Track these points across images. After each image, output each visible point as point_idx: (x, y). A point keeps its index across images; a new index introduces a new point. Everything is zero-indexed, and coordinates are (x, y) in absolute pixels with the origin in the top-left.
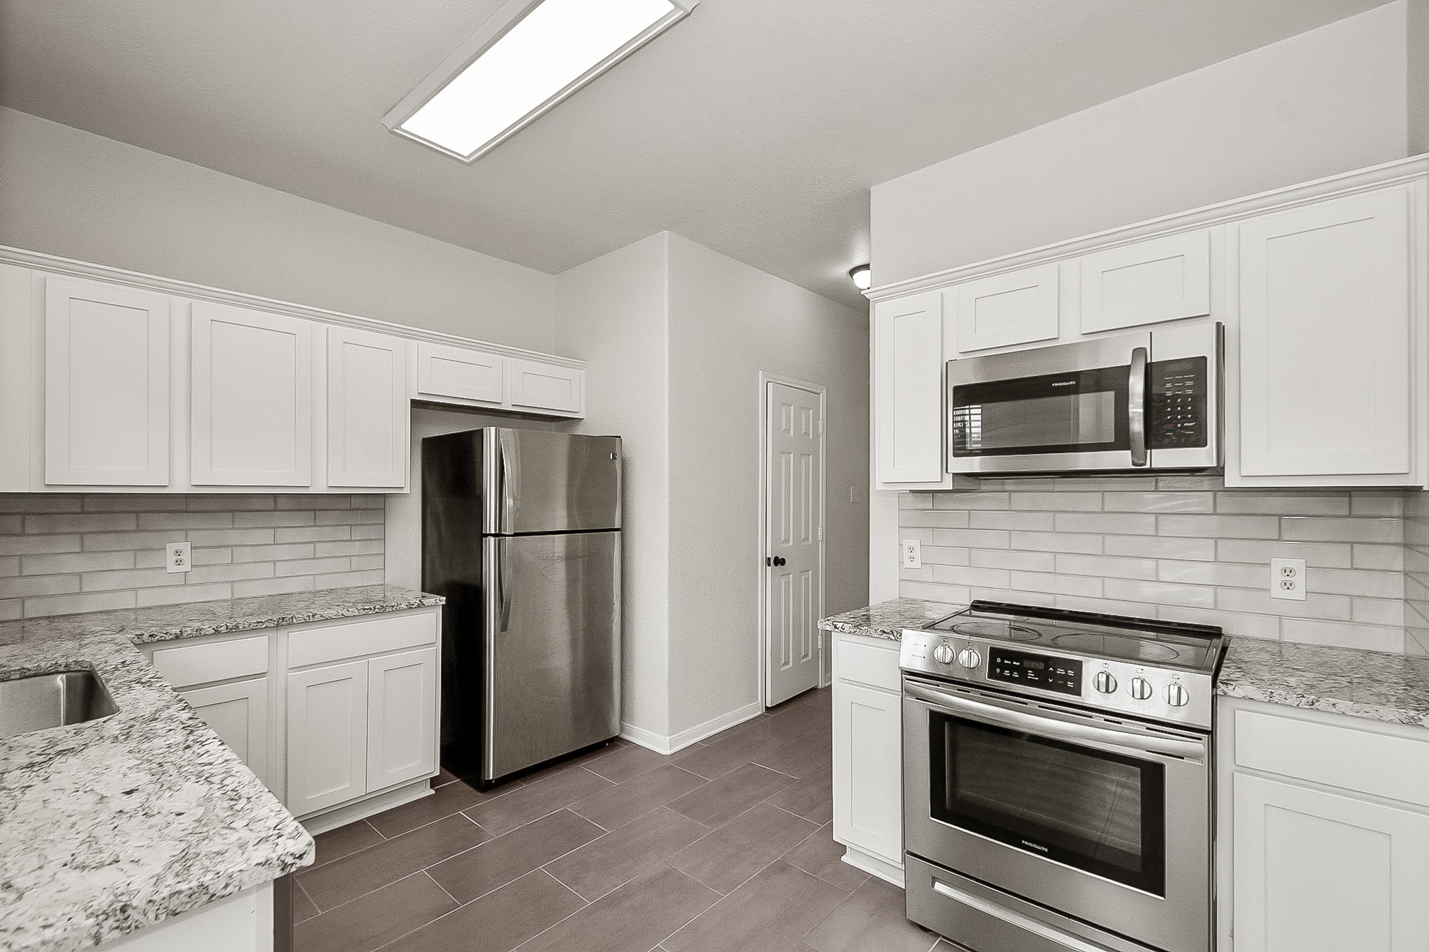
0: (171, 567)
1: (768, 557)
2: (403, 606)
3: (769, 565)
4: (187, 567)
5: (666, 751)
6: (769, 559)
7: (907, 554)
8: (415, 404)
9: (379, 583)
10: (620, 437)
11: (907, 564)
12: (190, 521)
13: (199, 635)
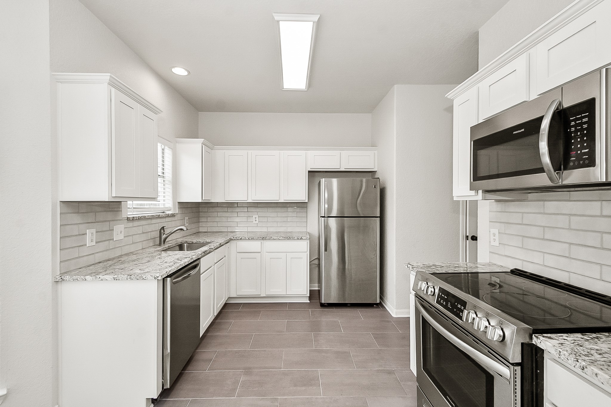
0: (254, 222)
1: (467, 235)
2: (296, 238)
3: (468, 240)
4: (257, 222)
5: (394, 315)
6: (468, 236)
7: (492, 237)
8: (309, 172)
9: (305, 231)
10: (379, 178)
11: (493, 243)
12: (258, 210)
13: (245, 239)
